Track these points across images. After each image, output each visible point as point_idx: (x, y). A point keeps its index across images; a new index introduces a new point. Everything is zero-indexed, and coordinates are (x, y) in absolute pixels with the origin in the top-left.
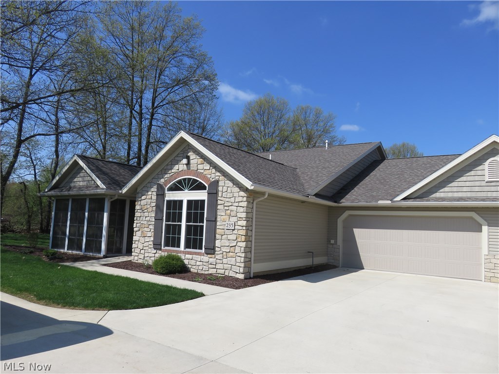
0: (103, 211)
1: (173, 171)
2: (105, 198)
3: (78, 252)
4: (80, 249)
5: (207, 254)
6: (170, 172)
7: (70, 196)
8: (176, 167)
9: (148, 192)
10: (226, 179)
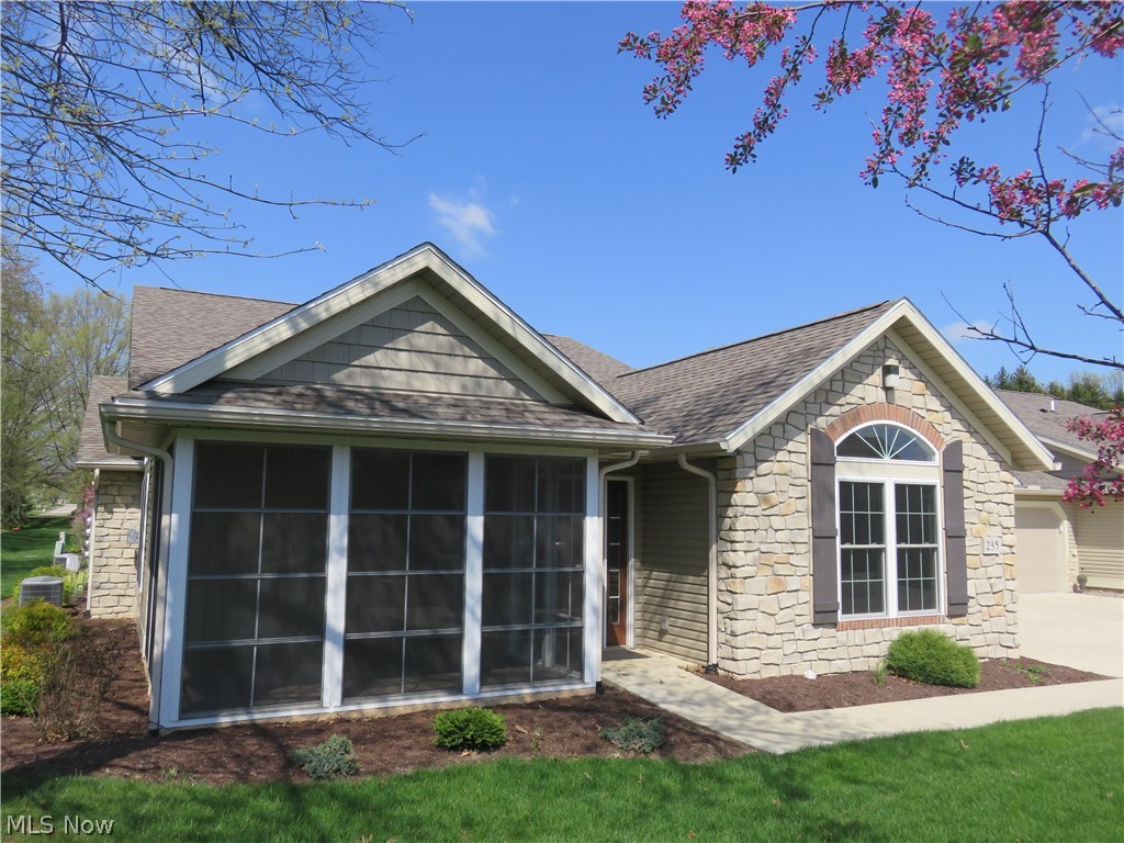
0: (581, 509)
1: (849, 398)
2: (585, 460)
3: (443, 699)
4: (456, 687)
5: (950, 616)
6: (842, 401)
7: (342, 434)
8: (858, 391)
9: (775, 450)
10: (973, 440)
